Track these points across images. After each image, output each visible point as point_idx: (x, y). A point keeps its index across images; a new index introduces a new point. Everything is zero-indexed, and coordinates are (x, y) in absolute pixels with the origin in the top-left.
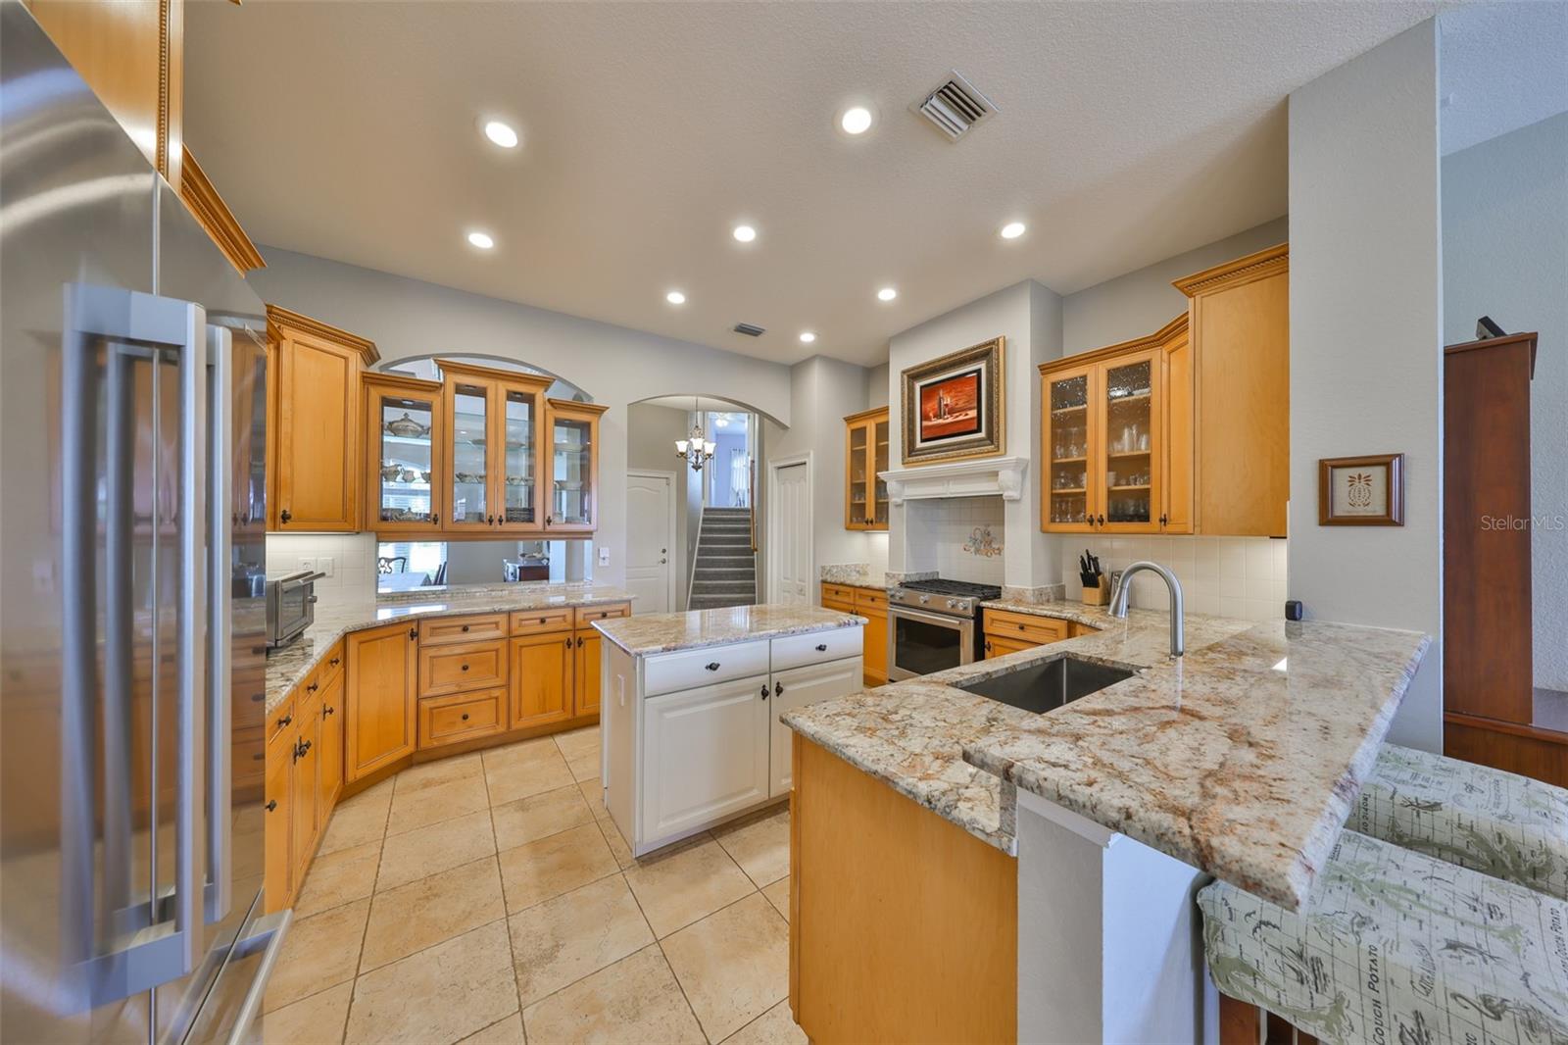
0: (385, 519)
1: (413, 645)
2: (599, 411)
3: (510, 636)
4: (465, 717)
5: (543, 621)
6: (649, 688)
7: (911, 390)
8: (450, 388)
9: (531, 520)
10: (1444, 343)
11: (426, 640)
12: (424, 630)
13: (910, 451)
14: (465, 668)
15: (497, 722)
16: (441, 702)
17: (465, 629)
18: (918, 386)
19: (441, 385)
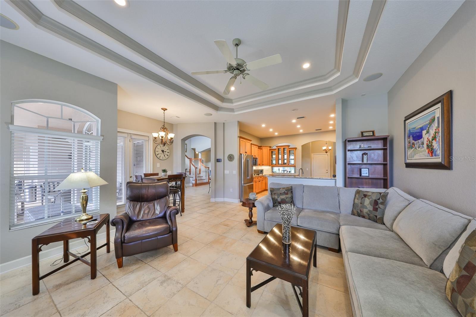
0: (272, 164)
2: (296, 148)
9: (286, 164)
19: (276, 149)
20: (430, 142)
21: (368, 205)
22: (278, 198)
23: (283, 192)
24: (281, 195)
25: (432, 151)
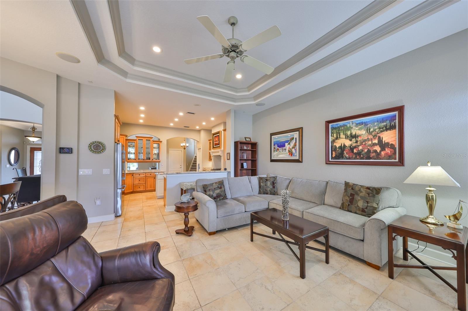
0: (128, 159)
1: (132, 177)
2: (161, 142)
3: (146, 176)
4: (139, 187)
5: (151, 174)
6: (158, 178)
7: (213, 137)
8: (137, 140)
9: (150, 159)
10: (235, 140)
11: (134, 176)
12: (134, 174)
13: (213, 147)
14: (139, 180)
15: (144, 188)
16: (136, 185)
17: (139, 175)
18: (214, 136)
19: (136, 140)
20: (290, 149)
21: (270, 185)
22: (213, 193)
23: (217, 186)
24: (216, 190)
25: (291, 153)
